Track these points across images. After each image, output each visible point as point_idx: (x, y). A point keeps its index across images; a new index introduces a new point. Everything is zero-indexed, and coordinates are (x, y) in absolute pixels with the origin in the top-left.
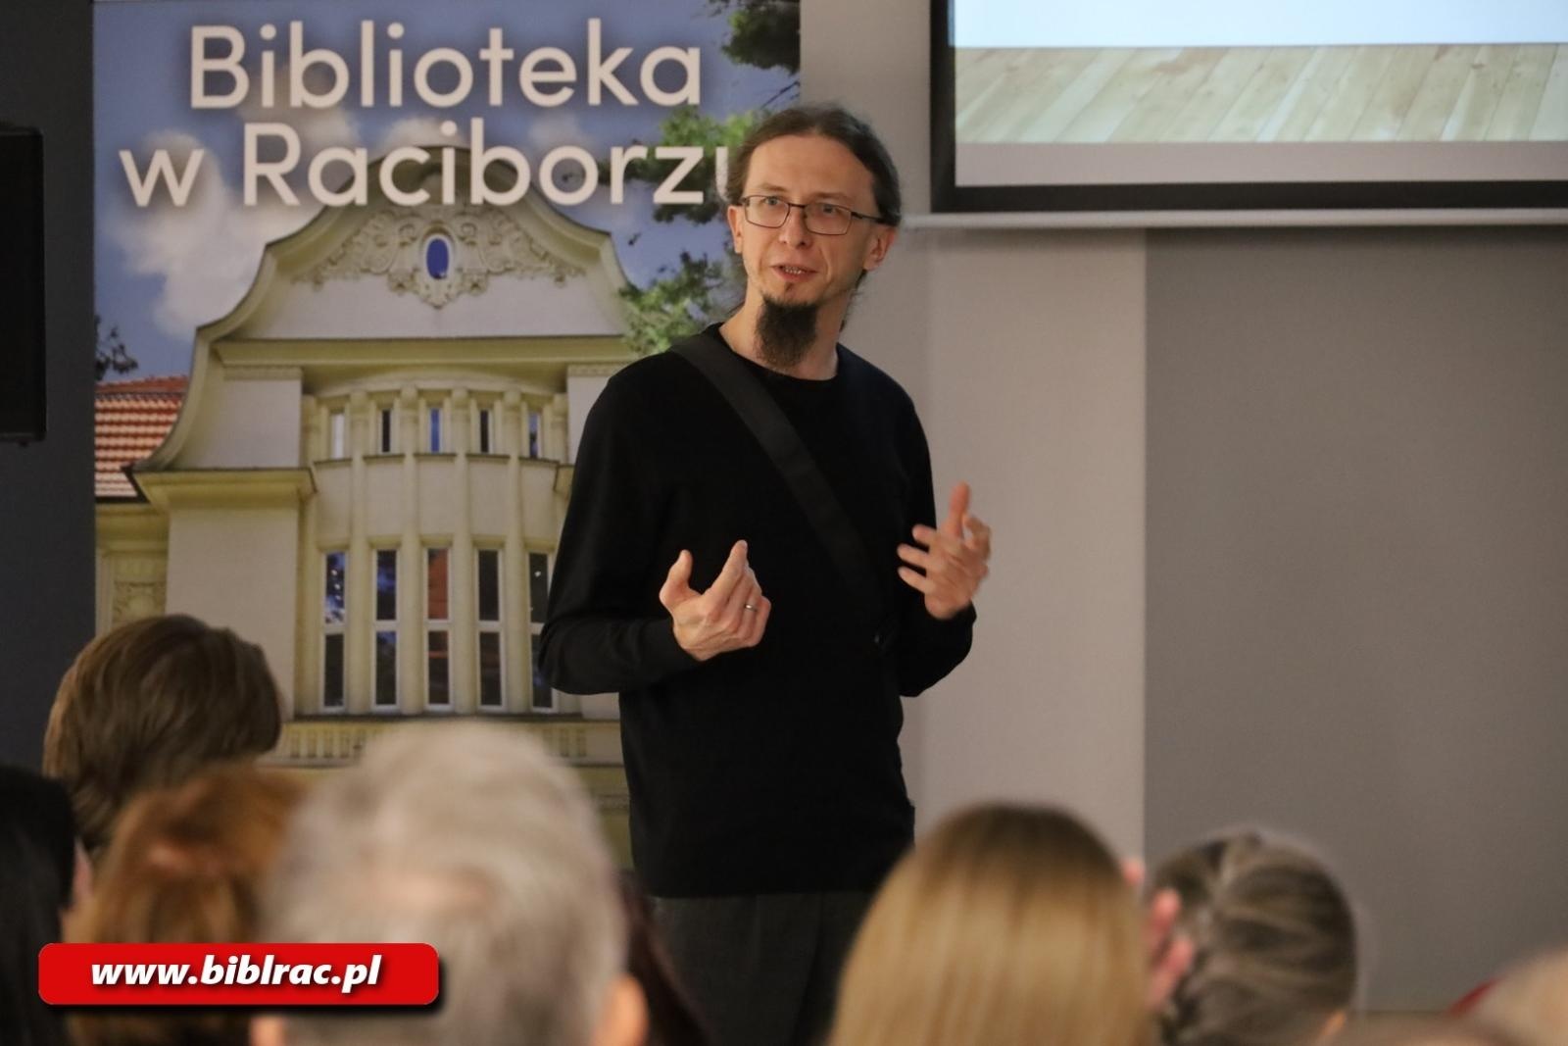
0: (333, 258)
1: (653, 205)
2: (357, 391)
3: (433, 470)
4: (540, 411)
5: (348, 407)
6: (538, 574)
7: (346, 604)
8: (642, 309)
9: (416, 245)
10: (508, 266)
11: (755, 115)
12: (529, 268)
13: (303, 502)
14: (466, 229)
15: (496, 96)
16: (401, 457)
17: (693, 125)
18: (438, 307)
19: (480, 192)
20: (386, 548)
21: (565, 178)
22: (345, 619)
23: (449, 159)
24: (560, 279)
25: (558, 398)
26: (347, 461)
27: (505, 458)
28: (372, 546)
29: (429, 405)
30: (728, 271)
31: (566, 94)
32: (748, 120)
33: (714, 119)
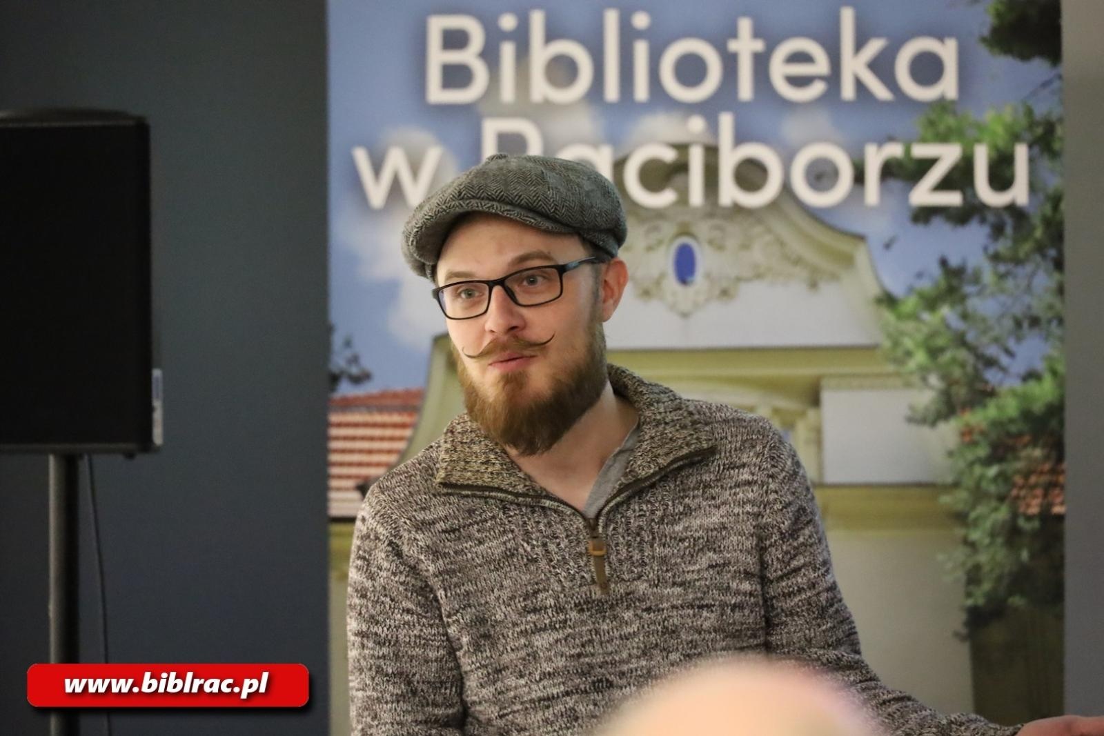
1: (910, 207)
4: (792, 426)
8: (900, 317)
9: (662, 249)
10: (759, 271)
11: (1015, 110)
12: (780, 274)
14: (715, 232)
15: (746, 90)
18: (685, 315)
19: (729, 192)
21: (819, 177)
23: (696, 159)
24: (813, 285)
25: (811, 413)
30: (988, 277)
31: (818, 88)
32: (1008, 116)
33: (973, 116)
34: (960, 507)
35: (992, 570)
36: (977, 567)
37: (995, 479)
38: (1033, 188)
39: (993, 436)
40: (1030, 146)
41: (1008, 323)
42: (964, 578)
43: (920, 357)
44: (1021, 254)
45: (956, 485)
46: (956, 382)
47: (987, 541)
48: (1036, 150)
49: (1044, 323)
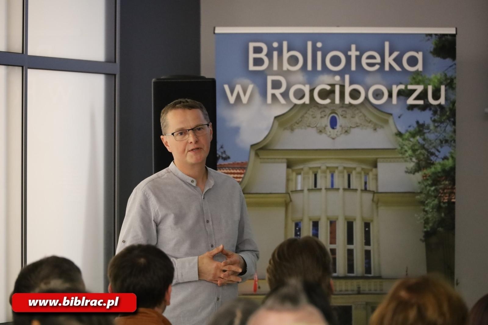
0: (298, 122)
1: (407, 105)
2: (306, 167)
3: (332, 194)
4: (368, 174)
5: (302, 173)
6: (367, 229)
8: (403, 140)
9: (326, 117)
10: (357, 125)
11: (441, 75)
12: (365, 126)
13: (287, 205)
14: (343, 112)
15: (353, 68)
16: (320, 189)
18: (333, 139)
19: (348, 100)
20: (316, 220)
21: (377, 95)
23: (337, 88)
24: (375, 129)
25: (374, 170)
26: (302, 191)
27: (356, 190)
28: (310, 220)
29: (330, 172)
30: (432, 127)
31: (377, 67)
32: (439, 76)
33: (427, 76)
34: (422, 199)
35: (432, 220)
36: (428, 219)
37: (433, 191)
38: (446, 99)
39: (433, 177)
40: (446, 86)
41: (438, 142)
42: (423, 222)
43: (410, 152)
44: (443, 120)
45: (421, 193)
46: (421, 160)
47: (431, 210)
48: (447, 87)
49: (449, 142)
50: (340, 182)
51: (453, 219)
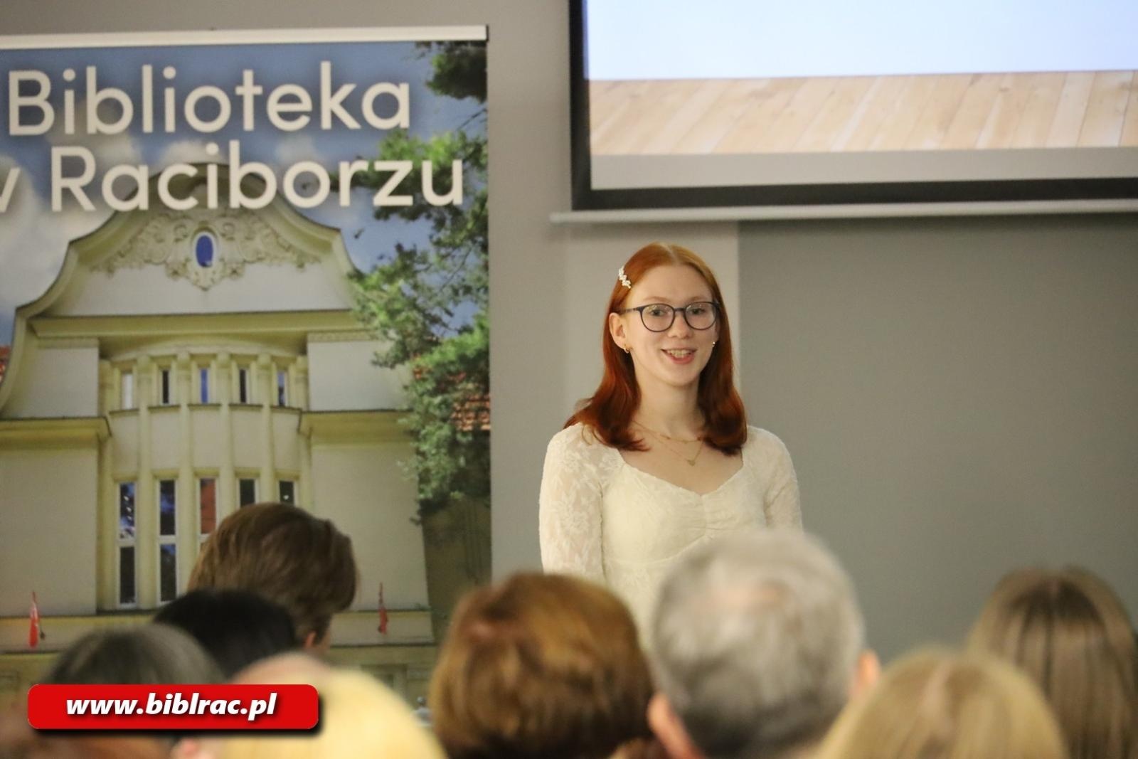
0: (122, 252)
1: (374, 208)
2: (142, 356)
3: (202, 416)
4: (286, 369)
5: (135, 369)
6: (286, 497)
7: (136, 522)
8: (366, 288)
9: (188, 240)
10: (260, 256)
11: (452, 135)
12: (276, 257)
13: (100, 444)
14: (227, 228)
15: (249, 123)
16: (177, 407)
17: (404, 144)
18: (205, 289)
19: (237, 198)
20: (168, 478)
21: (304, 187)
22: (135, 534)
23: (212, 173)
24: (301, 266)
25: (300, 359)
26: (135, 411)
27: (259, 407)
28: (155, 477)
29: (199, 366)
30: (433, 258)
31: (303, 121)
32: (447, 139)
33: (420, 139)
34: (413, 426)
35: (438, 473)
36: (427, 471)
37: (439, 407)
38: (466, 192)
39: (438, 374)
40: (464, 162)
41: (448, 291)
42: (417, 478)
43: (382, 317)
44: (458, 241)
45: (410, 410)
46: (410, 335)
47: (434, 451)
48: (468, 164)
49: (474, 291)
50: (222, 388)
51: (486, 468)
